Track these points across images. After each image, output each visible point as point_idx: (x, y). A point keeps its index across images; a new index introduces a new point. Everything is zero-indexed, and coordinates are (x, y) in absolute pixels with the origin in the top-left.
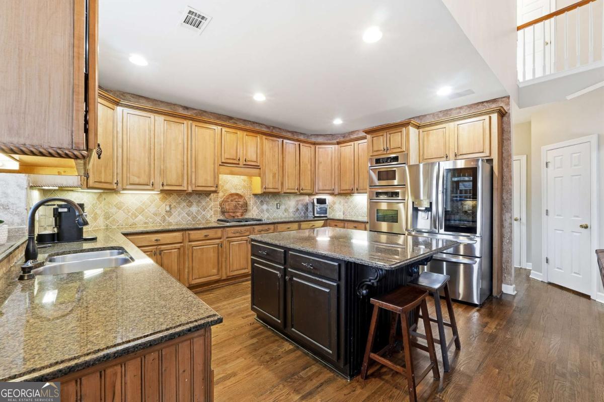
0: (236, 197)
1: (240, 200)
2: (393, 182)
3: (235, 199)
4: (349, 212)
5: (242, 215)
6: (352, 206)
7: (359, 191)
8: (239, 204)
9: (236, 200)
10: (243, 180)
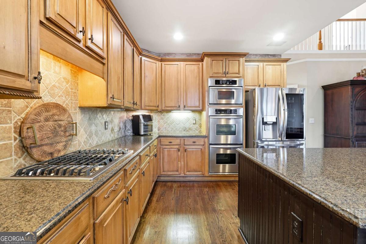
0: (55, 111)
1: (62, 118)
2: (231, 101)
3: (53, 115)
4: (166, 128)
5: (65, 147)
6: (169, 122)
7: (186, 108)
8: (60, 126)
9: (56, 117)
10: (64, 78)
